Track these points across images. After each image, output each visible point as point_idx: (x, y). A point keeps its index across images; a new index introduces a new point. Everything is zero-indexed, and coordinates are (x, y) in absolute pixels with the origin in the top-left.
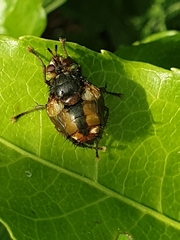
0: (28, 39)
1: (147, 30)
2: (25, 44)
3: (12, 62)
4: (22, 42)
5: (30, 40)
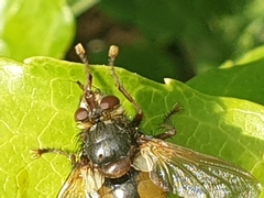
0: (40, 62)
1: (245, 40)
2: (35, 70)
3: (13, 102)
4: (29, 67)
5: (44, 64)
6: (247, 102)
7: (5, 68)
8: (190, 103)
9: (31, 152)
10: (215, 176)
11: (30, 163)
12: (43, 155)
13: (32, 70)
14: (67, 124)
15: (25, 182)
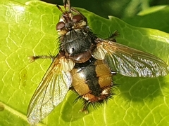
0: (35, 4)
2: (32, 9)
3: (18, 29)
4: (28, 7)
5: (37, 5)
6: (157, 31)
7: (13, 7)
8: (124, 30)
9: (29, 58)
10: (142, 62)
11: (28, 65)
12: (36, 61)
13: (30, 9)
14: (50, 42)
15: (25, 76)
